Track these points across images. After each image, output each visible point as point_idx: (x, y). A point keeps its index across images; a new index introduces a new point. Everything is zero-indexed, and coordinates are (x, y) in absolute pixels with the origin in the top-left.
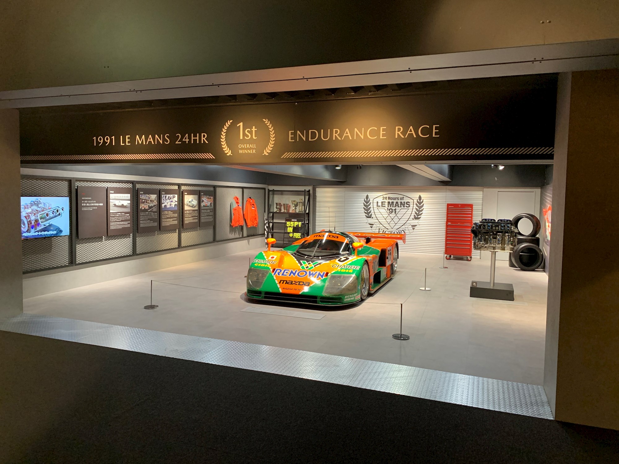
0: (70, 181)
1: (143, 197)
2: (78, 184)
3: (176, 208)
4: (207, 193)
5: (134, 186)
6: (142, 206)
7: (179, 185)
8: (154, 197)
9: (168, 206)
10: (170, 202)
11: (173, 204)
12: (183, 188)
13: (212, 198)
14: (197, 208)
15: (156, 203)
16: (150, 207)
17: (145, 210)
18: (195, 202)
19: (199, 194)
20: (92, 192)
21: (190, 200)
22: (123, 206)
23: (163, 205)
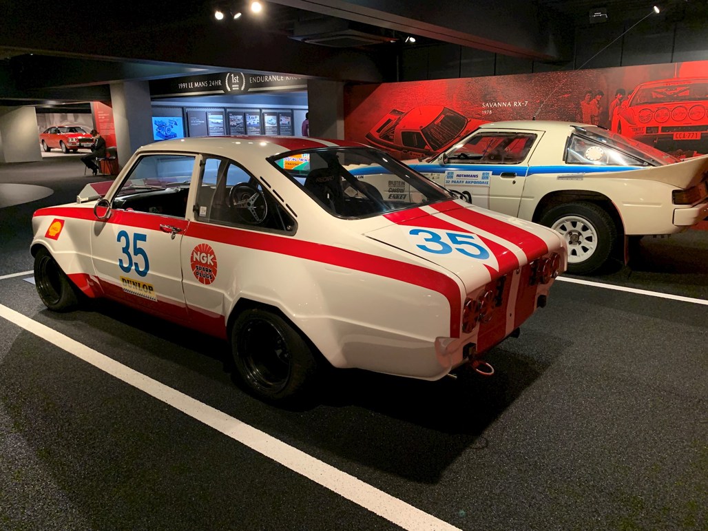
0: (183, 108)
1: (232, 117)
2: (187, 110)
3: (259, 125)
4: (284, 115)
5: (225, 110)
6: (232, 123)
7: (261, 109)
8: (240, 117)
9: (252, 124)
10: (254, 120)
11: (256, 122)
12: (263, 111)
13: (290, 118)
14: (276, 125)
15: (242, 121)
16: (238, 124)
17: (234, 126)
18: (274, 121)
19: (278, 115)
20: (197, 115)
21: (270, 121)
22: (218, 123)
23: (248, 123)
